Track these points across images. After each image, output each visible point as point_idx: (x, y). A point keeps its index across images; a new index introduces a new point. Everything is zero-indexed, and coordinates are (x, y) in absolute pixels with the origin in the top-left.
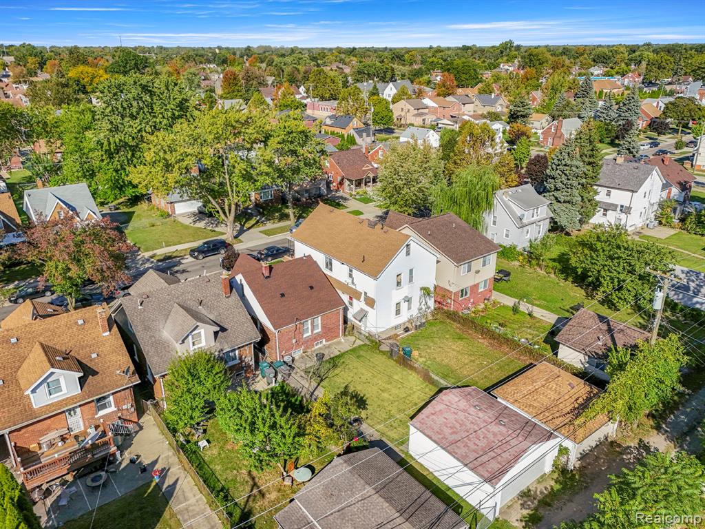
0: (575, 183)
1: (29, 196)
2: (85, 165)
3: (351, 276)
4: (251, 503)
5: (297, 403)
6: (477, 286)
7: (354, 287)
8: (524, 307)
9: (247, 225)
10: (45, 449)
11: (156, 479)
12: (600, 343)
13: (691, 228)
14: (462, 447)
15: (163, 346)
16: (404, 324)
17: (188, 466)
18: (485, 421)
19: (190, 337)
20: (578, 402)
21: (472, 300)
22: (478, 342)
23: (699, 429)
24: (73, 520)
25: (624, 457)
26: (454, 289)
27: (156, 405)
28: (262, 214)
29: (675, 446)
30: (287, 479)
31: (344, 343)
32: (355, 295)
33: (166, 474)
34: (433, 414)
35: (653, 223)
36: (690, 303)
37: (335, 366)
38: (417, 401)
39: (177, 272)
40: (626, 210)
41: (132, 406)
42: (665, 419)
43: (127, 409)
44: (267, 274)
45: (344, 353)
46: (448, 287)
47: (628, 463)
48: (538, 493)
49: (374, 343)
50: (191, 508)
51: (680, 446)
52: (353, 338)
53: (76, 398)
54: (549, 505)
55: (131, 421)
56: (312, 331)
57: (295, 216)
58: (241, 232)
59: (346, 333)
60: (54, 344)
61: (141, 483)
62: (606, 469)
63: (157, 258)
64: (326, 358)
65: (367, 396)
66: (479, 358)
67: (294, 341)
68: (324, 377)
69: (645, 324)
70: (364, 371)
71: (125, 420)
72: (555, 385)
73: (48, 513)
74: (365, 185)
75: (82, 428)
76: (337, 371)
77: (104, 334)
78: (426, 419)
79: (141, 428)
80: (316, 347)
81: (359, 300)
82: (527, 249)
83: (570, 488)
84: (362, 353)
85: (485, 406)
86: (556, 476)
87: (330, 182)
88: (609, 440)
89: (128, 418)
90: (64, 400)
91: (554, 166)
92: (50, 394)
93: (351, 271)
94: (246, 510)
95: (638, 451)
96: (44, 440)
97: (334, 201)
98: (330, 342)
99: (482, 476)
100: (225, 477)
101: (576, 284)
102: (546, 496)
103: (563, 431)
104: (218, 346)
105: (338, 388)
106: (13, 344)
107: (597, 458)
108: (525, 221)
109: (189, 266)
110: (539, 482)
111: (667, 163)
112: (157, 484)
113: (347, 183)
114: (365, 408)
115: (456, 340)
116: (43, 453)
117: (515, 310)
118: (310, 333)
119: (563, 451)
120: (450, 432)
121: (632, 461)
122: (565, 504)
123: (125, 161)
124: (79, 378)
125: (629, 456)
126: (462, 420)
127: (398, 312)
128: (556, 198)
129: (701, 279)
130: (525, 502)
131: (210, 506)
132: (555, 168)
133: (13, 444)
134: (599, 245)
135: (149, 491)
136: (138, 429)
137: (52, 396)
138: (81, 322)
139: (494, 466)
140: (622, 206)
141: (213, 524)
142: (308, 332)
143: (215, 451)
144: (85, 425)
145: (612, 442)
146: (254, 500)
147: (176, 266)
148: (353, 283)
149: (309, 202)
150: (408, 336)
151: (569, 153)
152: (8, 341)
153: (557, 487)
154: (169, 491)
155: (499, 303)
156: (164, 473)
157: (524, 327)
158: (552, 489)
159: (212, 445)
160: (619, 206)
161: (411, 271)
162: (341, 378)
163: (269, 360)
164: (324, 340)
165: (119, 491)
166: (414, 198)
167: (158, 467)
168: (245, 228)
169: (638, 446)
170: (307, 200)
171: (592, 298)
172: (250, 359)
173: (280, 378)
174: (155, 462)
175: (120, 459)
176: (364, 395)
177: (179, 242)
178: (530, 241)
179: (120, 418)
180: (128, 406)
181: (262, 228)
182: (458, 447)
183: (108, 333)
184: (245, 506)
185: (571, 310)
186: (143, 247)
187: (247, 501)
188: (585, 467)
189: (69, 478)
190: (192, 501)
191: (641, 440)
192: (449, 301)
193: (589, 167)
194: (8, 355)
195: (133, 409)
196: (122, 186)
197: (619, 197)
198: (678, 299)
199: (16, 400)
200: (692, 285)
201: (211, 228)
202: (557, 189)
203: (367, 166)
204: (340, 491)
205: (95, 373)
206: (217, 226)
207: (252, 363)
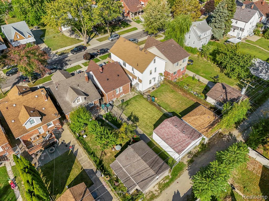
0: (223, 20)
1: (3, 28)
2: (22, 9)
3: (133, 70)
4: (102, 157)
5: (115, 120)
6: (180, 70)
7: (134, 74)
8: (197, 77)
9: (92, 36)
10: (33, 140)
11: (71, 149)
12: (222, 97)
13: (266, 36)
14: (170, 141)
15: (67, 103)
16: (152, 86)
17: (80, 144)
18: (178, 132)
19: (76, 100)
20: (210, 123)
21: (178, 75)
22: (179, 93)
23: (251, 128)
24: (47, 164)
25: (223, 139)
26: (171, 72)
27: (67, 122)
28: (97, 31)
29: (241, 134)
30: (113, 149)
31: (131, 95)
32: (135, 77)
33: (74, 147)
34: (161, 128)
35: (252, 34)
36: (258, 75)
37: (128, 105)
38: (156, 118)
39: (67, 61)
40: (242, 30)
41: (59, 124)
42: (240, 124)
43: (58, 125)
44: (101, 71)
45: (131, 99)
46: (169, 72)
47: (224, 141)
48: (194, 152)
49: (141, 95)
50: (83, 159)
51: (242, 135)
52: (134, 92)
53: (40, 124)
54: (197, 156)
55: (60, 128)
56: (119, 91)
57: (110, 31)
58: (89, 40)
59: (132, 90)
60: (29, 106)
61: (66, 150)
62: (216, 143)
63: (58, 54)
64: (125, 101)
65: (139, 117)
66: (178, 100)
67: (113, 96)
68: (124, 109)
69: (240, 84)
70: (138, 106)
71: (57, 128)
72: (203, 117)
73: (38, 161)
74: (138, 14)
75: (44, 132)
76: (129, 106)
77: (46, 101)
78: (159, 130)
79: (63, 130)
80: (121, 97)
81: (136, 79)
82: (201, 48)
83: (204, 150)
84: (137, 99)
85: (179, 125)
86: (200, 146)
87: (124, 13)
88: (219, 132)
89: (59, 127)
90: (36, 125)
91: (216, 12)
92: (31, 124)
93: (133, 68)
94: (101, 160)
95: (228, 136)
96: (32, 137)
97: (126, 23)
98: (126, 94)
99: (176, 151)
100: (93, 148)
101: (218, 66)
102: (196, 153)
103: (204, 134)
104: (87, 102)
105: (129, 114)
106: (14, 107)
107: (215, 139)
108: (201, 37)
109: (71, 58)
110: (194, 148)
111: (263, 4)
112: (71, 151)
113: (131, 13)
114: (138, 122)
115: (171, 92)
116: (33, 142)
117: (193, 78)
118: (119, 93)
119: (203, 139)
120: (166, 135)
121: (225, 140)
122: (202, 156)
123: (39, 8)
124: (40, 119)
125: (225, 138)
126: (171, 131)
127: (150, 83)
128: (215, 26)
129: (264, 66)
130: (189, 156)
131: (89, 158)
132: (216, 13)
133: (22, 140)
134: (228, 53)
135: (69, 153)
136: (62, 130)
137: (32, 125)
138: (36, 96)
139: (180, 148)
140: (241, 28)
141: (91, 164)
142: (118, 92)
143: (89, 139)
144: (44, 131)
145: (220, 133)
146: (103, 156)
147: (66, 58)
148: (134, 73)
149: (115, 24)
150: (154, 91)
151: (222, 7)
152: (12, 106)
153: (200, 150)
154: (75, 153)
155: (188, 75)
156: (73, 146)
157: (196, 86)
158: (198, 151)
159: (88, 136)
160: (240, 28)
161: (155, 69)
162: (130, 109)
163: (104, 102)
164: (124, 94)
165: (60, 153)
166: (158, 27)
167: (71, 145)
168: (91, 38)
169: (228, 134)
170: (114, 23)
171: (223, 72)
172: (98, 104)
173: (109, 110)
174: (70, 143)
175: (58, 142)
176: (138, 116)
177: (66, 45)
178: (203, 45)
179: (56, 127)
180: (58, 124)
181: (98, 38)
182: (169, 141)
183: (47, 100)
184: (100, 158)
185: (214, 78)
186: (52, 49)
187: (101, 156)
188: (210, 143)
189: (43, 149)
190: (83, 156)
191: (230, 132)
192: (169, 76)
193: (230, 12)
194: (13, 111)
195: (60, 125)
196: (39, 19)
197: (240, 24)
198: (254, 74)
199: (20, 126)
200: (260, 68)
201: (77, 38)
202: (216, 22)
203: (139, 5)
204: (130, 157)
205: (45, 115)
206: (79, 37)
207: (99, 105)
